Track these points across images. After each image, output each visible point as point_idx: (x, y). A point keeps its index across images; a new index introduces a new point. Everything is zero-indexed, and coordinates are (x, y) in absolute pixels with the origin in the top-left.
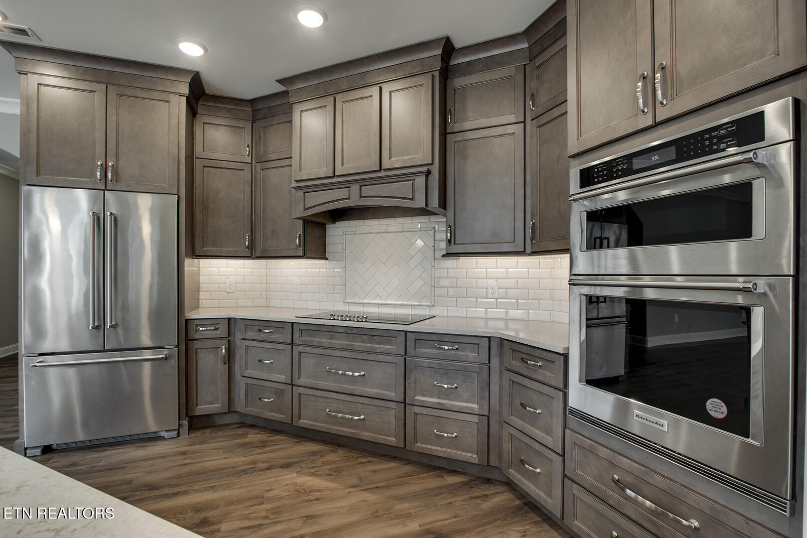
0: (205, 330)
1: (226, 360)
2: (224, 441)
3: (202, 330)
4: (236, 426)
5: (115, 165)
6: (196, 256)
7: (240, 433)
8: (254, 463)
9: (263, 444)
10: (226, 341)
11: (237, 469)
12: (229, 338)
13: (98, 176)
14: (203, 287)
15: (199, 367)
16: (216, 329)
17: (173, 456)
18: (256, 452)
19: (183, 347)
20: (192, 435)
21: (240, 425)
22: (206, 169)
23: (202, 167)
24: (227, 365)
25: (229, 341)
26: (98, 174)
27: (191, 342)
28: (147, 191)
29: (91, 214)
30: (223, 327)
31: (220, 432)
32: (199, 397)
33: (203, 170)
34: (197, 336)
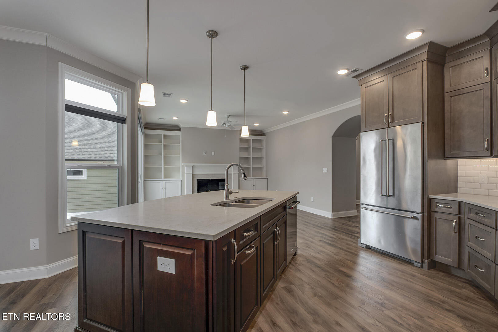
0: (443, 207)
1: (457, 230)
2: (444, 283)
3: (441, 207)
4: (464, 281)
5: (392, 114)
6: (446, 158)
7: (461, 285)
8: (443, 302)
9: (467, 299)
10: (457, 217)
11: (429, 298)
12: (460, 216)
13: (385, 122)
14: (460, 179)
15: (438, 230)
16: (451, 207)
17: (408, 274)
18: (454, 299)
19: (426, 214)
20: (429, 271)
21: (467, 281)
22: (452, 98)
23: (449, 97)
24: (457, 234)
25: (459, 218)
26: (385, 120)
27: (433, 213)
28: (406, 124)
29: (381, 141)
30: (456, 207)
31: (448, 278)
32: (438, 249)
33: (450, 99)
34: (437, 210)
